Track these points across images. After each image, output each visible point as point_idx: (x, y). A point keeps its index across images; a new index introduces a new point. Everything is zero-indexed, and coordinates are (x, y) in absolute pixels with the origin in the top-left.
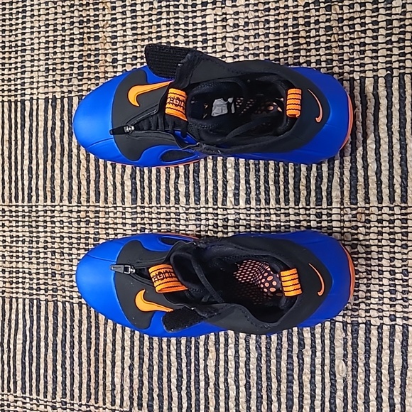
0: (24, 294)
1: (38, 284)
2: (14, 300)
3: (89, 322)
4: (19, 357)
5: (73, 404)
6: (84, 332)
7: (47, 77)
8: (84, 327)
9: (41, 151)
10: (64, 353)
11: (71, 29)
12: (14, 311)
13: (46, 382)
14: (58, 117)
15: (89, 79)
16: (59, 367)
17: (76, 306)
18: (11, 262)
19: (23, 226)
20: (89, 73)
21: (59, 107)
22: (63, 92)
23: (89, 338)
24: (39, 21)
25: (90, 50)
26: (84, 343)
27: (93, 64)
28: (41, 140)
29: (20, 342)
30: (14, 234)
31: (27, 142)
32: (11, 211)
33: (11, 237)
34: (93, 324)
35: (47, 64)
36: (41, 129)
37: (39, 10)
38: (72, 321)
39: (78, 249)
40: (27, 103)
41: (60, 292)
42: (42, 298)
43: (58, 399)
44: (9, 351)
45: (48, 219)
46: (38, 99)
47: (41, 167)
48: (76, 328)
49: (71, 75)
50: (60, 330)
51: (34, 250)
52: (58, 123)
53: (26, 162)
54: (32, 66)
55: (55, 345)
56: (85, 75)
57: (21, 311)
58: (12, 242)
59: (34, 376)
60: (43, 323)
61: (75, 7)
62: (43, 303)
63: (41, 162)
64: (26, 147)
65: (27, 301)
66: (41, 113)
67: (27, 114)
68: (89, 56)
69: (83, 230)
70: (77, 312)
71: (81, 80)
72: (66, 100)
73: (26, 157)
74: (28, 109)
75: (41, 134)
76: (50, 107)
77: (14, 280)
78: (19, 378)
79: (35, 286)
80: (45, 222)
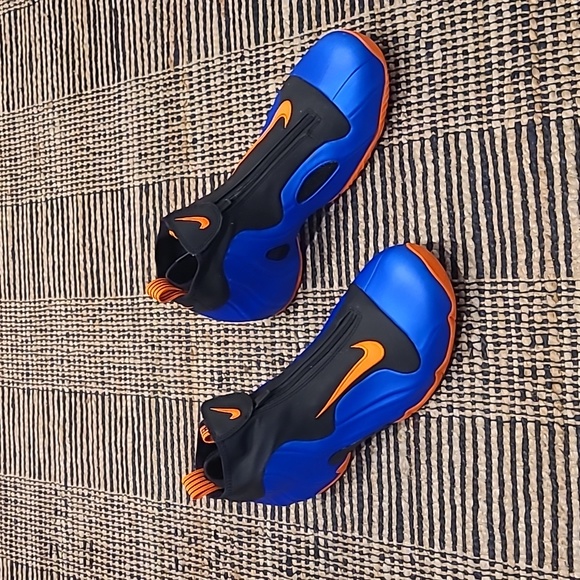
0: (132, 391)
1: (142, 380)
2: (124, 397)
3: (185, 419)
4: (130, 456)
5: (175, 506)
6: (182, 430)
7: (140, 163)
8: (182, 424)
9: (139, 240)
10: (166, 451)
11: (158, 111)
12: (124, 408)
13: (152, 483)
14: (151, 204)
15: (175, 162)
16: (162, 467)
17: (174, 402)
18: (119, 358)
19: (128, 320)
20: (174, 156)
21: (151, 193)
22: (154, 178)
23: (186, 436)
24: (132, 105)
25: (174, 131)
26: (182, 441)
27: (177, 146)
28: (138, 229)
29: (130, 440)
30: (121, 328)
31: (127, 232)
32: (117, 305)
33: (119, 331)
34: (189, 421)
35: (140, 150)
36: (138, 218)
37: (131, 94)
38: (171, 418)
39: (173, 342)
40: (126, 191)
41: (160, 388)
42: (146, 394)
43: (163, 501)
44: (122, 450)
45: (147, 311)
46: (134, 187)
47: (140, 257)
48: (175, 425)
49: (159, 159)
50: (162, 428)
51: (137, 345)
52: (151, 211)
53: (128, 253)
54: (128, 153)
55: (158, 443)
56: (171, 158)
57: (129, 409)
58: (119, 337)
59: (143, 476)
60: (147, 421)
61: (160, 88)
62: (147, 400)
63: (139, 251)
64: (127, 237)
65: (134, 398)
66: (137, 201)
67: (126, 203)
68: (173, 138)
69: (176, 322)
70: (174, 408)
71: (167, 164)
72: (157, 186)
73: (127, 247)
74: (126, 197)
75: (138, 223)
76: (144, 194)
77: (123, 376)
78: (131, 478)
79: (139, 383)
80: (145, 314)
